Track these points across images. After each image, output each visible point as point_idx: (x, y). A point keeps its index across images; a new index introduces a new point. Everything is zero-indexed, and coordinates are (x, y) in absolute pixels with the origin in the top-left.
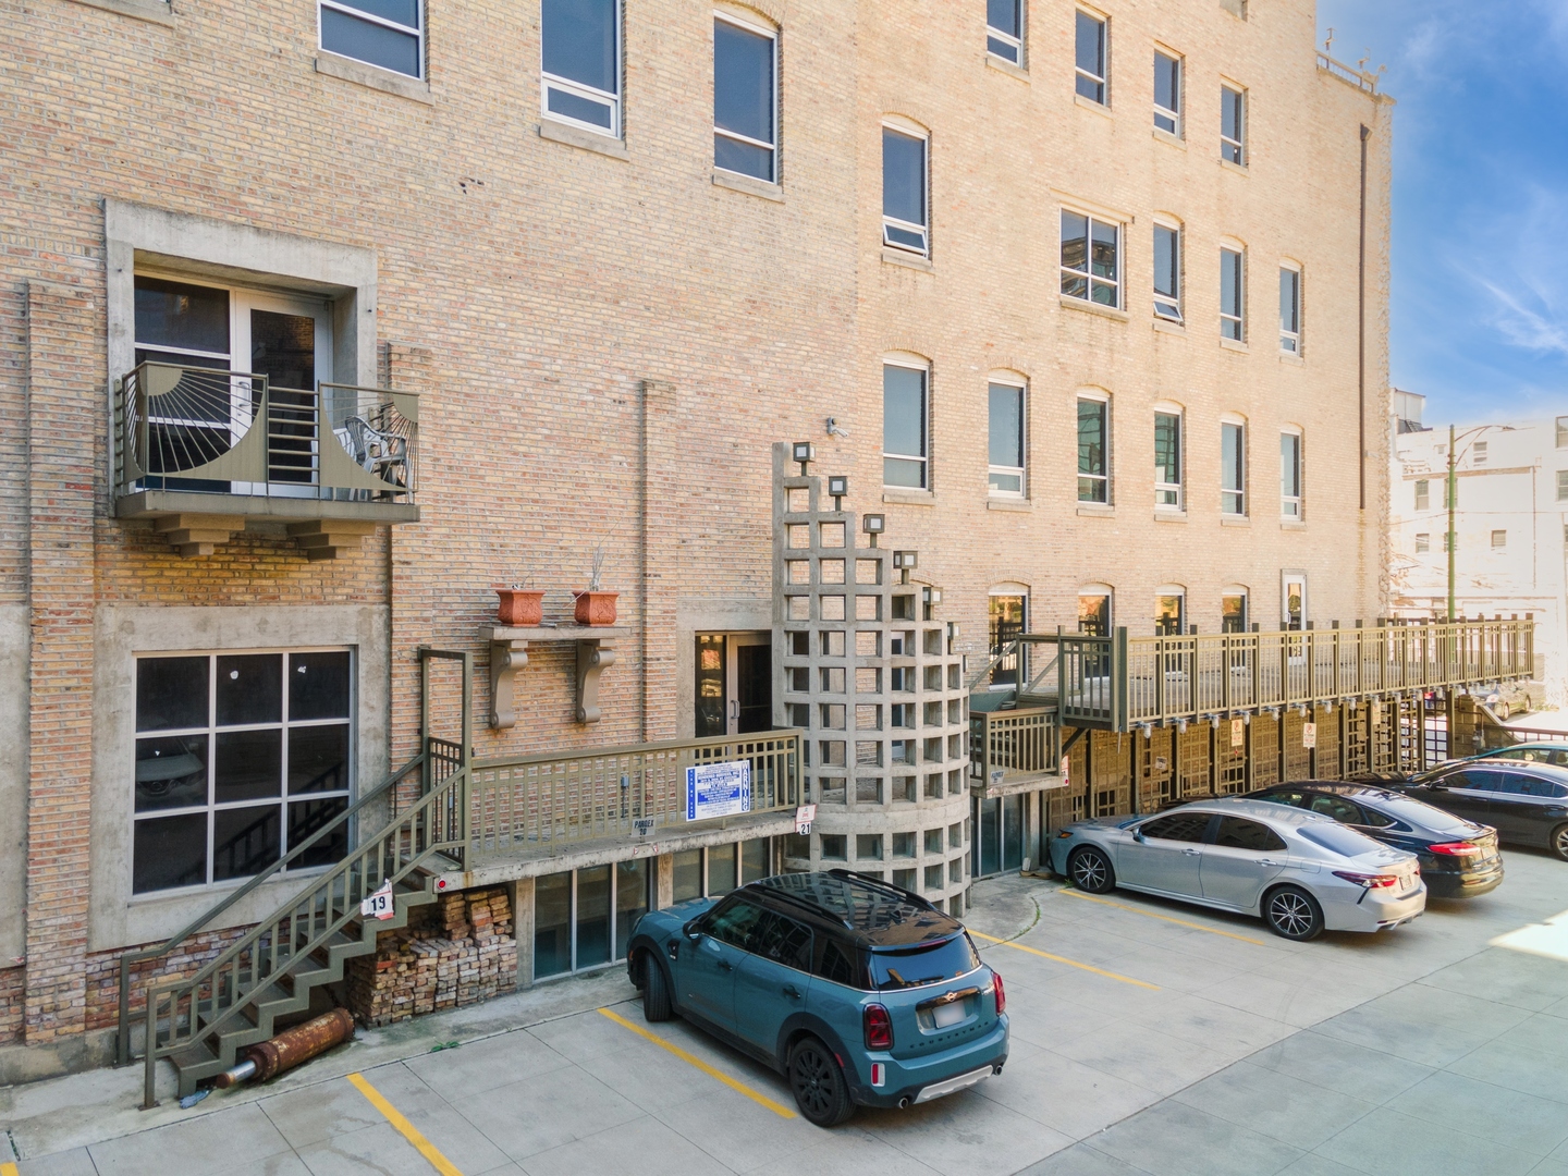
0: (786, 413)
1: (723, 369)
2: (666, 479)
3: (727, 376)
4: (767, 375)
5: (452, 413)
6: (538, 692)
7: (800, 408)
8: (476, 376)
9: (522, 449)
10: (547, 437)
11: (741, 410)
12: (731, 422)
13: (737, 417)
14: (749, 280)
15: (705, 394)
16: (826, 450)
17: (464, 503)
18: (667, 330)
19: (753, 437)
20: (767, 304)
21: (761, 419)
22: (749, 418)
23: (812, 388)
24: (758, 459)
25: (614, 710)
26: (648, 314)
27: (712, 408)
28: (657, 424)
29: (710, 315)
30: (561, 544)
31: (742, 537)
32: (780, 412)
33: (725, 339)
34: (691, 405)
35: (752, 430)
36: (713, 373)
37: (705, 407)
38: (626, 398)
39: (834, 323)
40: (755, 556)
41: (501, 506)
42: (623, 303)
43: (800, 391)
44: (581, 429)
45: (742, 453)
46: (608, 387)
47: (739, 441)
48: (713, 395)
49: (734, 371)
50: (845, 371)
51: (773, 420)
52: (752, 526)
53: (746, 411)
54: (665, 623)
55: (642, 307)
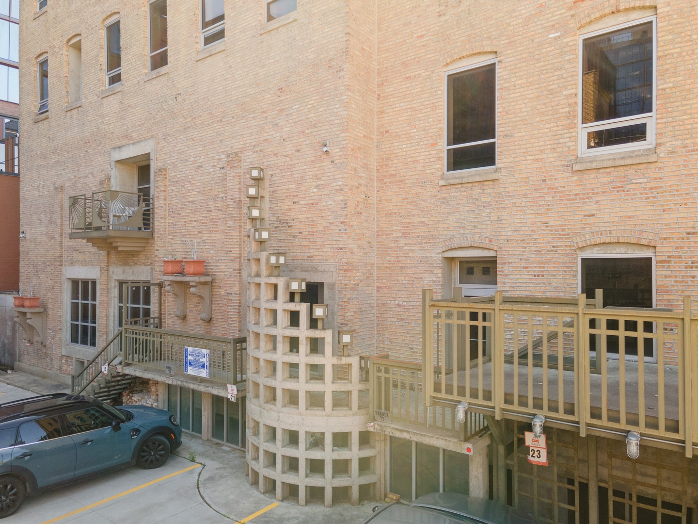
0: (299, 148)
1: (265, 135)
2: (235, 202)
3: (267, 137)
4: (288, 129)
5: (173, 190)
6: (195, 304)
7: (307, 142)
8: (178, 173)
9: (191, 199)
10: (199, 192)
11: (275, 155)
12: (269, 163)
13: (273, 159)
14: (279, 78)
15: (257, 151)
16: (325, 164)
17: (176, 225)
18: (241, 125)
19: (281, 168)
20: (288, 86)
21: (285, 156)
22: (279, 158)
23: (314, 126)
24: (284, 181)
25: (220, 317)
26: (233, 120)
27: (261, 158)
28: (231, 175)
29: (259, 108)
30: (203, 239)
31: (275, 228)
32: (295, 148)
33: (266, 117)
34: (251, 160)
35: (280, 164)
36: (261, 139)
37: (257, 158)
38: (225, 165)
39: (330, 77)
40: (282, 238)
41: (185, 225)
42: (223, 120)
43: (307, 131)
44: (209, 185)
45: (275, 179)
46: (218, 162)
47: (273, 172)
48: (261, 151)
49: (271, 133)
50: (338, 106)
51: (292, 155)
52: (280, 221)
53: (277, 154)
54: (234, 276)
55: (231, 118)
